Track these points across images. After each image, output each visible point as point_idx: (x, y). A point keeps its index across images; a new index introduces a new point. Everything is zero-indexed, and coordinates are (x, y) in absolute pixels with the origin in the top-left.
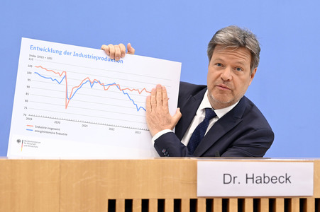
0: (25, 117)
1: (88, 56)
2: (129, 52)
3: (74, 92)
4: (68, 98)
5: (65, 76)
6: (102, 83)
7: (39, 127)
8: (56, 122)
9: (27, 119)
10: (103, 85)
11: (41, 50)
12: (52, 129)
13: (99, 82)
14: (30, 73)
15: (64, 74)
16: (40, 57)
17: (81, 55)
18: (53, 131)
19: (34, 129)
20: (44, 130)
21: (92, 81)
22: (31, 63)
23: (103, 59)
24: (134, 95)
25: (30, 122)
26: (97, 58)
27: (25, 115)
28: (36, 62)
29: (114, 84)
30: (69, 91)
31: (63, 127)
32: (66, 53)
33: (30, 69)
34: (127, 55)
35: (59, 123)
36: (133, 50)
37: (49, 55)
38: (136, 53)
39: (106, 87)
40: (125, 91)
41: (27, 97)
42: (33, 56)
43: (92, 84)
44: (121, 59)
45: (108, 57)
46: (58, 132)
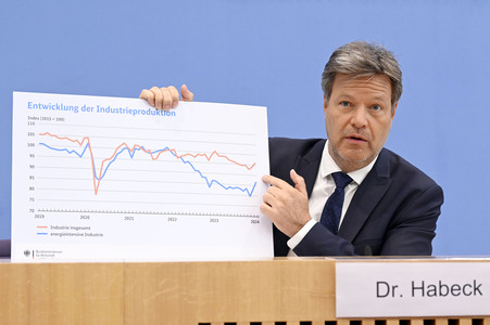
0: (33, 215)
1: (120, 111)
2: (184, 98)
3: (104, 168)
4: (98, 178)
5: (88, 144)
6: (146, 149)
7: (57, 228)
8: (82, 217)
9: (37, 216)
10: (149, 152)
11: (45, 107)
12: (77, 229)
13: (142, 148)
14: (33, 145)
15: (86, 141)
16: (45, 119)
17: (108, 110)
18: (80, 231)
19: (49, 231)
20: (65, 231)
21: (131, 148)
22: (31, 129)
23: (143, 112)
24: (200, 163)
25: (41, 222)
26: (135, 112)
27: (32, 211)
28: (39, 127)
29: (167, 149)
30: (98, 166)
31: (95, 223)
32: (85, 109)
33: (31, 140)
34: (182, 103)
35: (88, 217)
36: (191, 95)
37: (60, 114)
38: (196, 99)
39: (155, 155)
40: (185, 159)
41: (32, 183)
42: (34, 118)
43: (132, 152)
44: (171, 110)
45: (153, 109)
46: (88, 232)
